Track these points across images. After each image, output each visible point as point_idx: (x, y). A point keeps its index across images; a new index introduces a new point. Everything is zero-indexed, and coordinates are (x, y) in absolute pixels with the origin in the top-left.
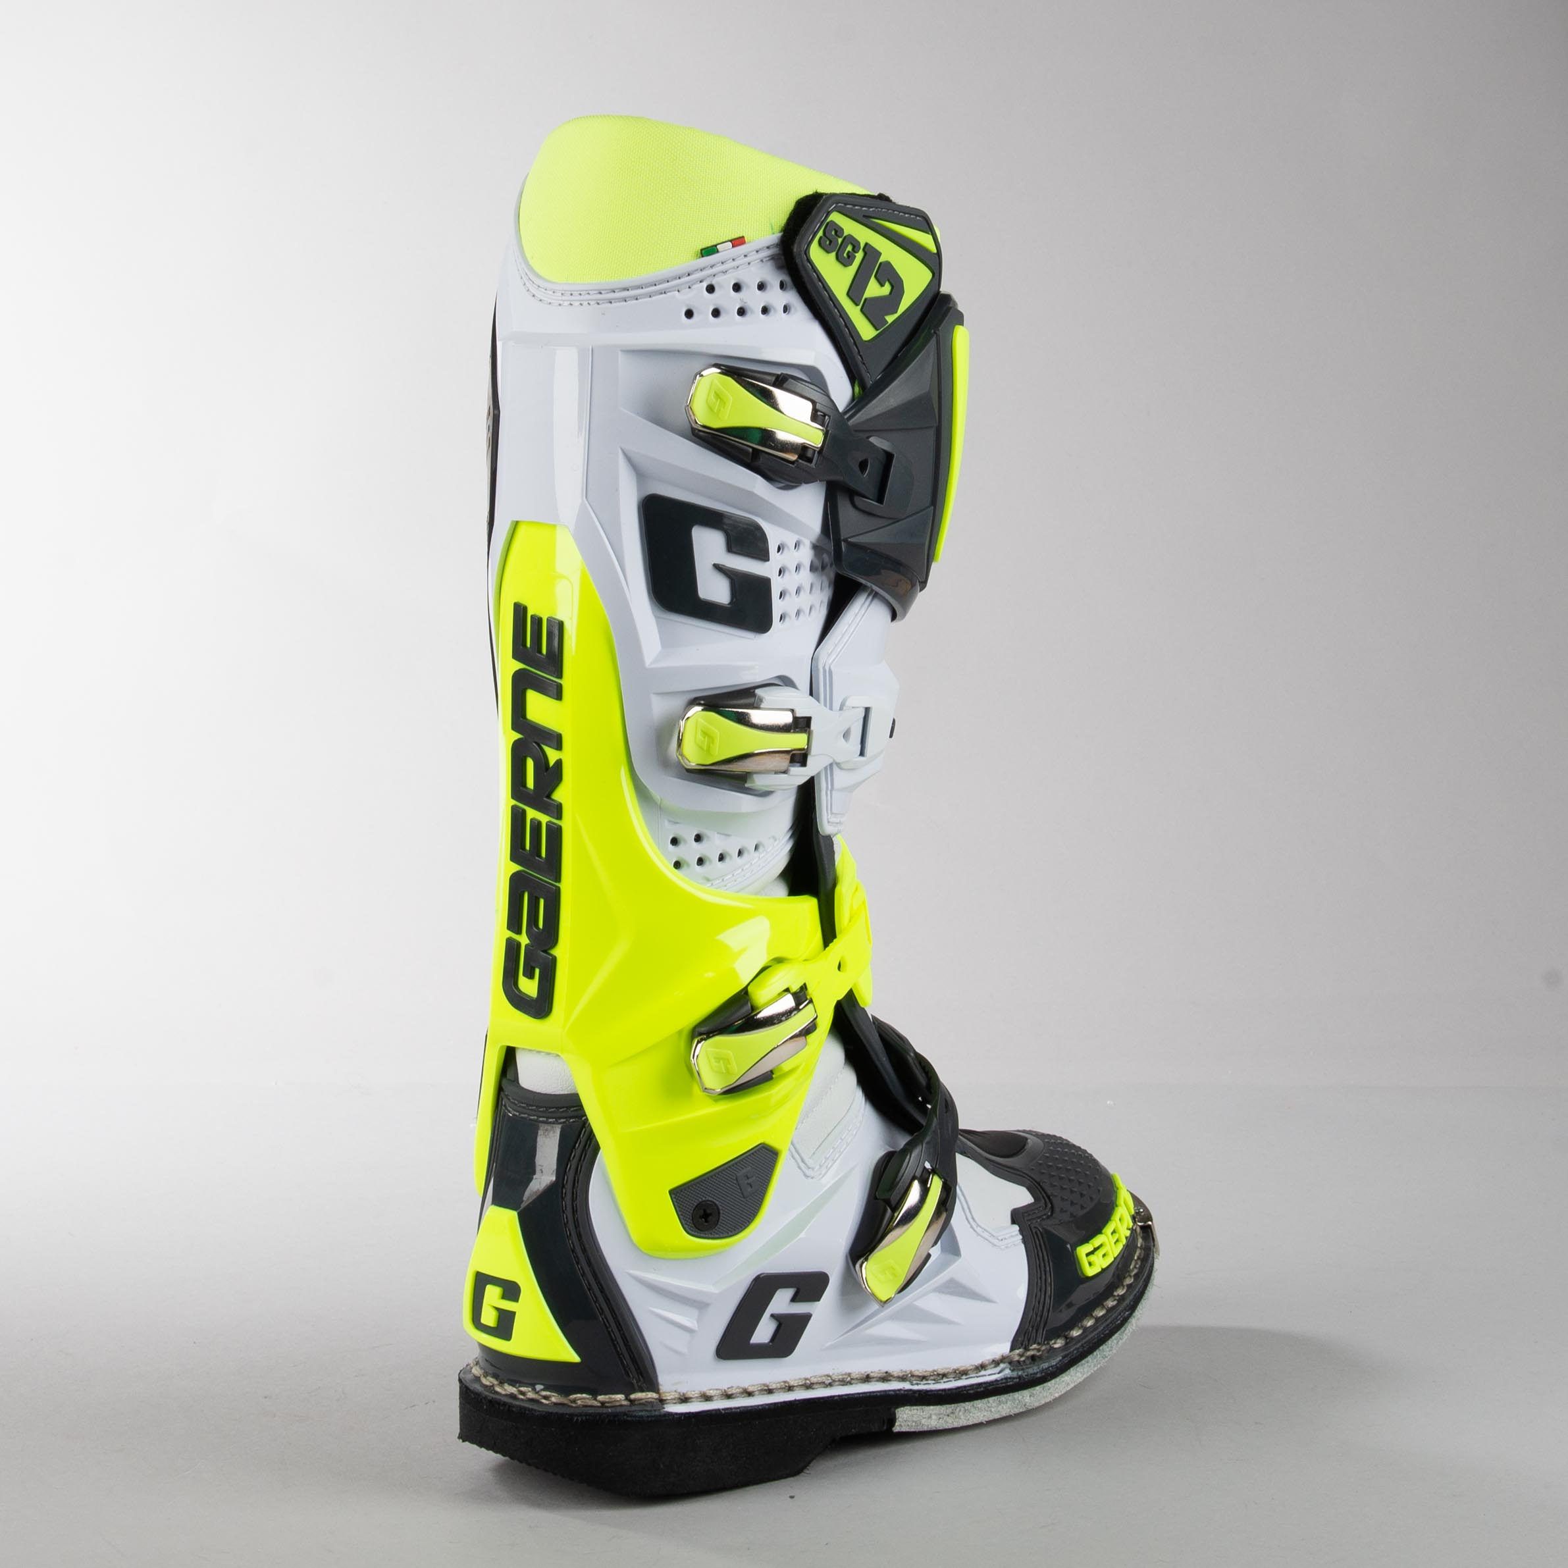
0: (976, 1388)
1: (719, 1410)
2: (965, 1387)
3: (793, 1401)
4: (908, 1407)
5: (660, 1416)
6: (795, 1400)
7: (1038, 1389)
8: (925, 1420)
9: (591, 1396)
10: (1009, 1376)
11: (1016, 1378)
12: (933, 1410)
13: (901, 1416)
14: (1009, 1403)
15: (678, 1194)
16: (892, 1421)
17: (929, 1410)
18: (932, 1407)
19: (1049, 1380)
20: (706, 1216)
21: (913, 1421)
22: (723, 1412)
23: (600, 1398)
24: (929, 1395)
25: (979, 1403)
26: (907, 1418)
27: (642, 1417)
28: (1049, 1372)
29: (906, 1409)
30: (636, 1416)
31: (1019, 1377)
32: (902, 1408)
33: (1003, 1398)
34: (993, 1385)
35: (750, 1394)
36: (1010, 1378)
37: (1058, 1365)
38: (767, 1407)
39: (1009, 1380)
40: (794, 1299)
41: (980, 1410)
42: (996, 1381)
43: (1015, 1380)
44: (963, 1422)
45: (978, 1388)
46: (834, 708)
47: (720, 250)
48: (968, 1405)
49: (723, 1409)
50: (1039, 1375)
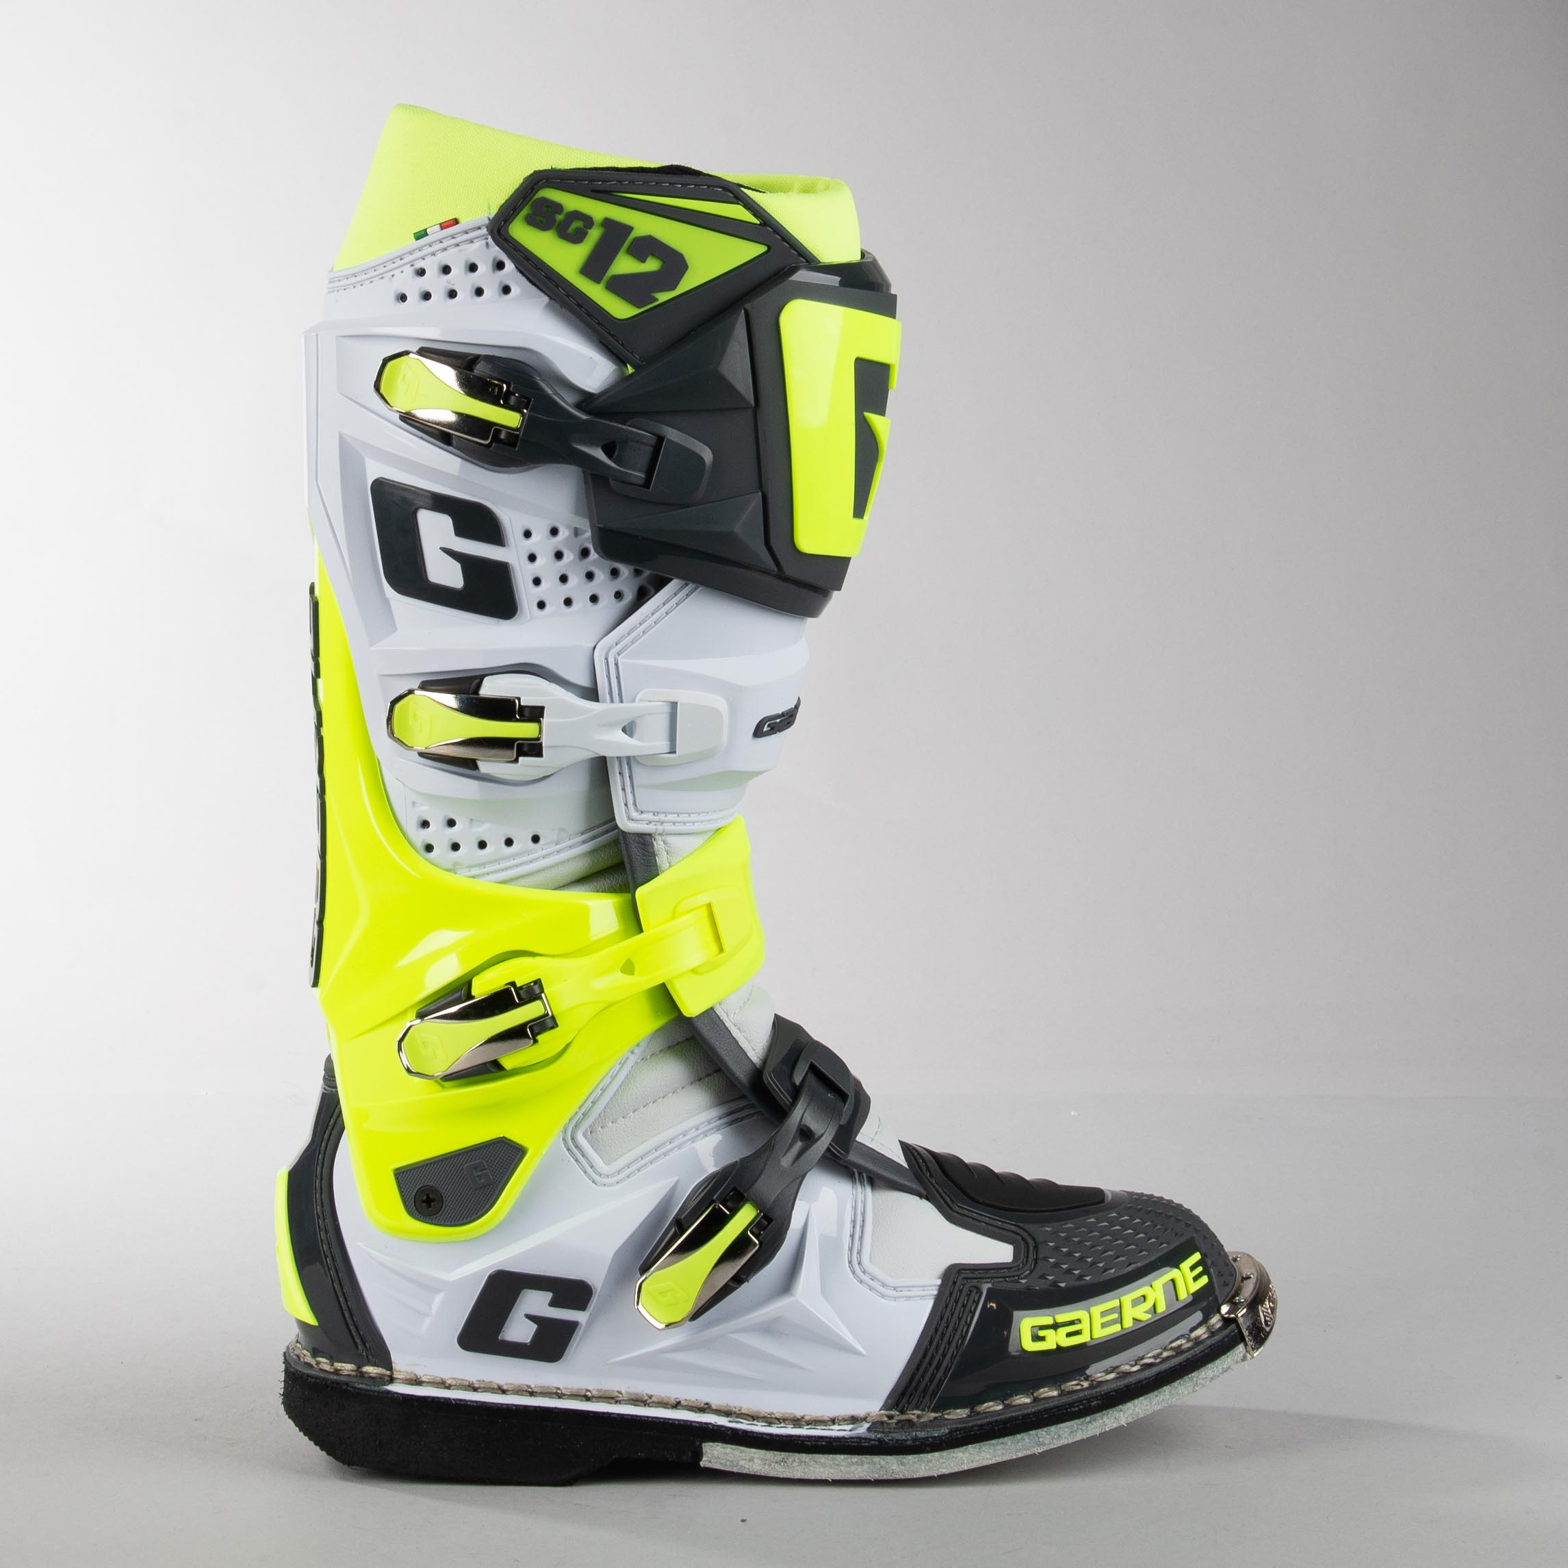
0: (814, 1441)
1: (449, 1399)
2: (799, 1436)
3: (553, 1408)
4: (720, 1444)
5: (378, 1392)
6: (556, 1408)
7: (910, 1458)
8: (744, 1462)
9: (328, 1361)
10: (863, 1436)
11: (874, 1440)
12: (755, 1453)
13: (709, 1451)
14: (866, 1466)
15: (403, 1176)
16: (698, 1455)
17: (751, 1453)
18: (753, 1450)
19: (928, 1452)
20: (428, 1201)
21: (728, 1460)
22: (453, 1402)
23: (338, 1365)
24: (750, 1437)
25: (822, 1458)
26: (715, 1455)
27: (361, 1389)
28: (928, 1442)
29: (717, 1446)
30: (356, 1388)
31: (879, 1440)
32: (712, 1444)
33: (855, 1459)
34: (840, 1442)
35: (504, 1392)
36: (865, 1439)
37: (944, 1438)
38: (514, 1407)
39: (863, 1441)
40: (553, 1304)
41: (823, 1465)
42: (844, 1438)
43: (873, 1442)
44: (798, 1474)
45: (817, 1441)
46: (615, 701)
47: (428, 233)
48: (805, 1457)
49: (453, 1399)
50: (909, 1443)
